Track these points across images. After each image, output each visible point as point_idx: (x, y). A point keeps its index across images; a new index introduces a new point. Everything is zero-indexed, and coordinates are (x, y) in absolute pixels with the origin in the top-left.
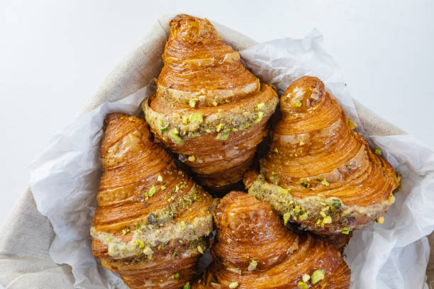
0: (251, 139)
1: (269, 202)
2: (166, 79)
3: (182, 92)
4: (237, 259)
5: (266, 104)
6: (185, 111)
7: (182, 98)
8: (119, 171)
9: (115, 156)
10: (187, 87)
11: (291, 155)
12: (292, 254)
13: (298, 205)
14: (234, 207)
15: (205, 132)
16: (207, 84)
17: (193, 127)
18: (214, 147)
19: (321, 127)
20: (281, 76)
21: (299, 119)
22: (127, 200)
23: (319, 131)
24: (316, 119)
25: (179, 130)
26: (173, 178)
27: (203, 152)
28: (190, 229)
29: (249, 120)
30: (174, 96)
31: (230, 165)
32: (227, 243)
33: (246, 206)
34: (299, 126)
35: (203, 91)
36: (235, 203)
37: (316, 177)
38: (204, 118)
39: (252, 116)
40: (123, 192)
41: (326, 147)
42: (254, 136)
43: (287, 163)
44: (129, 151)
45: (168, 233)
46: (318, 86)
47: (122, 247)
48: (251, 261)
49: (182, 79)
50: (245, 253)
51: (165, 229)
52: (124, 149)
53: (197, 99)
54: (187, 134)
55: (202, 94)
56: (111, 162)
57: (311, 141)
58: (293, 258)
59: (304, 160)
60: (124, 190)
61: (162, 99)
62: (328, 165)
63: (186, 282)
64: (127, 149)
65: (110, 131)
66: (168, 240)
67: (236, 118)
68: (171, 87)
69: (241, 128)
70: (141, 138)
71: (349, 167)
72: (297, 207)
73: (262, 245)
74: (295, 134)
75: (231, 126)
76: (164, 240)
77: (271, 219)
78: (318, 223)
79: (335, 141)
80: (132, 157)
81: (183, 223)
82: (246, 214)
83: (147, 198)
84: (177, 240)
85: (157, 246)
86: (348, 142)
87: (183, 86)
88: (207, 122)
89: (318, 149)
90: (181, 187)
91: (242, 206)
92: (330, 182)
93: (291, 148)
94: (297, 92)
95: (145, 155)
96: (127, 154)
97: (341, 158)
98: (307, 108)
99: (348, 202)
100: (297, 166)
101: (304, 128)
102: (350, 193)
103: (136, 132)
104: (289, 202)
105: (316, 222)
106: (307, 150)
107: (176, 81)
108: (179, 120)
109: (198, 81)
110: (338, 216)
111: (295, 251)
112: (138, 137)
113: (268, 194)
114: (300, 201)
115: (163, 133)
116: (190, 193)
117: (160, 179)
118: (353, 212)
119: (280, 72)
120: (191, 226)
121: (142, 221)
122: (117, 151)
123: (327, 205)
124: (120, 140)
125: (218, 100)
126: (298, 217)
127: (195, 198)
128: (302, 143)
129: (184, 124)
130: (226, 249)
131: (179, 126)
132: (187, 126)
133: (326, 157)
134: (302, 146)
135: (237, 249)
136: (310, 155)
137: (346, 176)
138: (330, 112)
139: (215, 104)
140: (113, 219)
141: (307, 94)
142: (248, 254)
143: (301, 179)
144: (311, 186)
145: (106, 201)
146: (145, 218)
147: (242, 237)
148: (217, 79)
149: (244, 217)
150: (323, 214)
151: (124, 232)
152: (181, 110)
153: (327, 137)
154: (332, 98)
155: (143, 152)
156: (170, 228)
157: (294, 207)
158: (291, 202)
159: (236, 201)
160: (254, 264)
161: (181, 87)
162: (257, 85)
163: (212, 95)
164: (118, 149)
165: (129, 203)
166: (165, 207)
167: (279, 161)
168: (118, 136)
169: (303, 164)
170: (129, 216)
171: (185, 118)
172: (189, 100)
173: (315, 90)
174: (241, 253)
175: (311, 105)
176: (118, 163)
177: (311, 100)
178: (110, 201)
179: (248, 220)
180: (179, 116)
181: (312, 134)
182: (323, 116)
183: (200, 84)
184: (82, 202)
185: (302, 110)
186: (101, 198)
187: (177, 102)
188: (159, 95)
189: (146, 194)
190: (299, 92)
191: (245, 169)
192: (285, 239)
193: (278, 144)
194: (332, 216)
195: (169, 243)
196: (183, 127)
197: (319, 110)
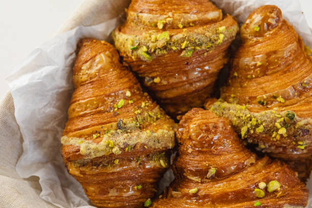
0: (212, 63)
1: (228, 118)
2: (136, 6)
3: (151, 15)
4: (197, 167)
5: (226, 28)
6: (154, 32)
7: (151, 21)
8: (92, 85)
9: (89, 72)
10: (156, 11)
11: (249, 76)
12: (249, 167)
13: (255, 117)
14: (195, 121)
15: (171, 49)
16: (174, 9)
17: (160, 44)
18: (178, 67)
19: (277, 48)
20: (242, 8)
21: (257, 42)
22: (98, 109)
23: (275, 52)
24: (272, 41)
25: (148, 47)
26: (140, 97)
27: (168, 72)
28: (155, 137)
29: (210, 40)
30: (143, 20)
31: (193, 88)
32: (187, 154)
33: (206, 119)
34: (257, 48)
35: (170, 14)
36: (196, 117)
37: (271, 94)
38: (171, 37)
39: (213, 37)
40: (95, 103)
41: (282, 67)
42: (215, 60)
43: (246, 85)
44: (101, 68)
45: (135, 137)
46: (276, 12)
47: (93, 146)
48: (210, 168)
49: (152, 5)
50: (205, 161)
51: (132, 134)
52: (97, 66)
53: (165, 21)
54: (155, 51)
55: (169, 17)
56: (84, 78)
57: (267, 62)
58: (249, 169)
59: (261, 80)
60: (96, 101)
61: (132, 24)
62: (283, 83)
63: (147, 199)
64: (100, 66)
65: (84, 52)
66: (135, 143)
67: (199, 37)
68: (141, 12)
69: (203, 47)
70: (112, 59)
71: (303, 85)
72: (253, 119)
73: (221, 155)
74: (253, 57)
75: (195, 44)
76: (131, 143)
77: (229, 132)
78: (273, 136)
79: (291, 62)
80: (103, 74)
81: (148, 131)
82: (206, 126)
83: (116, 109)
84: (143, 145)
85: (125, 148)
86: (303, 64)
87: (153, 10)
88: (173, 40)
89: (274, 68)
90: (147, 104)
91: (203, 119)
92: (286, 99)
93: (249, 70)
94: (255, 18)
95: (115, 73)
96: (99, 71)
97: (296, 77)
98: (265, 32)
99: (302, 115)
100: (255, 86)
101: (261, 50)
102: (304, 108)
103: (107, 53)
104: (246, 116)
105: (271, 136)
106: (264, 70)
107: (146, 7)
108: (148, 38)
109: (166, 6)
110: (293, 128)
111: (252, 164)
112: (109, 57)
113: (227, 111)
114: (256, 114)
115: (132, 52)
116: (154, 111)
117: (128, 94)
118: (306, 125)
119: (241, 4)
120: (155, 134)
121: (112, 126)
122: (90, 68)
123: (281, 117)
124: (93, 58)
125: (183, 23)
126: (254, 130)
127: (159, 116)
128: (259, 63)
129: (153, 42)
130: (187, 159)
131: (148, 44)
132: (155, 44)
133: (282, 76)
134: (259, 66)
135: (197, 158)
136: (267, 75)
137: (301, 94)
138: (286, 36)
139: (181, 26)
140: (84, 125)
141: (264, 19)
142: (207, 162)
143: (258, 97)
144: (267, 104)
145: (78, 112)
146: (114, 124)
147: (203, 147)
148: (184, 4)
149: (204, 128)
150: (278, 125)
151: (95, 136)
152: (150, 32)
153: (283, 58)
154: (289, 24)
155: (114, 70)
156: (136, 133)
157: (251, 120)
158: (249, 115)
159: (197, 115)
160: (213, 171)
161: (151, 11)
162: (220, 14)
163: (178, 18)
164: (91, 66)
165: (100, 112)
166: (132, 117)
167: (238, 85)
168: (91, 55)
169: (259, 84)
170: (100, 122)
171: (153, 37)
172: (157, 23)
173: (273, 15)
174: (200, 161)
175: (268, 30)
176: (91, 78)
177: (269, 25)
178: (82, 111)
179: (208, 130)
180: (148, 35)
181: (268, 55)
182: (279, 39)
183: (167, 9)
184: (52, 120)
185: (259, 34)
186: (74, 110)
187: (146, 25)
188: (130, 21)
189: (115, 106)
190: (257, 18)
191: (206, 96)
192: (242, 153)
193: (237, 68)
194: (286, 128)
195: (135, 146)
196: (151, 45)
197: (275, 34)
